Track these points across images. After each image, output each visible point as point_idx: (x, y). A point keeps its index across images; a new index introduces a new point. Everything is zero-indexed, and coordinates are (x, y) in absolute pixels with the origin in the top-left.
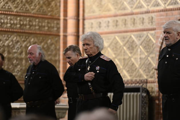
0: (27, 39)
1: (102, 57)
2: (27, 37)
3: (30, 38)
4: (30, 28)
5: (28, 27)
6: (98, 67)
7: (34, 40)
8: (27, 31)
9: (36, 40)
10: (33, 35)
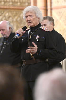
0: (2, 14)
1: (42, 28)
2: (2, 12)
3: (5, 13)
4: (4, 4)
5: (3, 3)
6: (38, 36)
7: (9, 14)
8: (2, 7)
9: (10, 14)
10: (7, 10)
